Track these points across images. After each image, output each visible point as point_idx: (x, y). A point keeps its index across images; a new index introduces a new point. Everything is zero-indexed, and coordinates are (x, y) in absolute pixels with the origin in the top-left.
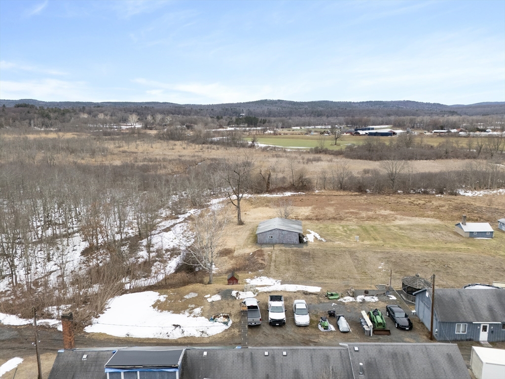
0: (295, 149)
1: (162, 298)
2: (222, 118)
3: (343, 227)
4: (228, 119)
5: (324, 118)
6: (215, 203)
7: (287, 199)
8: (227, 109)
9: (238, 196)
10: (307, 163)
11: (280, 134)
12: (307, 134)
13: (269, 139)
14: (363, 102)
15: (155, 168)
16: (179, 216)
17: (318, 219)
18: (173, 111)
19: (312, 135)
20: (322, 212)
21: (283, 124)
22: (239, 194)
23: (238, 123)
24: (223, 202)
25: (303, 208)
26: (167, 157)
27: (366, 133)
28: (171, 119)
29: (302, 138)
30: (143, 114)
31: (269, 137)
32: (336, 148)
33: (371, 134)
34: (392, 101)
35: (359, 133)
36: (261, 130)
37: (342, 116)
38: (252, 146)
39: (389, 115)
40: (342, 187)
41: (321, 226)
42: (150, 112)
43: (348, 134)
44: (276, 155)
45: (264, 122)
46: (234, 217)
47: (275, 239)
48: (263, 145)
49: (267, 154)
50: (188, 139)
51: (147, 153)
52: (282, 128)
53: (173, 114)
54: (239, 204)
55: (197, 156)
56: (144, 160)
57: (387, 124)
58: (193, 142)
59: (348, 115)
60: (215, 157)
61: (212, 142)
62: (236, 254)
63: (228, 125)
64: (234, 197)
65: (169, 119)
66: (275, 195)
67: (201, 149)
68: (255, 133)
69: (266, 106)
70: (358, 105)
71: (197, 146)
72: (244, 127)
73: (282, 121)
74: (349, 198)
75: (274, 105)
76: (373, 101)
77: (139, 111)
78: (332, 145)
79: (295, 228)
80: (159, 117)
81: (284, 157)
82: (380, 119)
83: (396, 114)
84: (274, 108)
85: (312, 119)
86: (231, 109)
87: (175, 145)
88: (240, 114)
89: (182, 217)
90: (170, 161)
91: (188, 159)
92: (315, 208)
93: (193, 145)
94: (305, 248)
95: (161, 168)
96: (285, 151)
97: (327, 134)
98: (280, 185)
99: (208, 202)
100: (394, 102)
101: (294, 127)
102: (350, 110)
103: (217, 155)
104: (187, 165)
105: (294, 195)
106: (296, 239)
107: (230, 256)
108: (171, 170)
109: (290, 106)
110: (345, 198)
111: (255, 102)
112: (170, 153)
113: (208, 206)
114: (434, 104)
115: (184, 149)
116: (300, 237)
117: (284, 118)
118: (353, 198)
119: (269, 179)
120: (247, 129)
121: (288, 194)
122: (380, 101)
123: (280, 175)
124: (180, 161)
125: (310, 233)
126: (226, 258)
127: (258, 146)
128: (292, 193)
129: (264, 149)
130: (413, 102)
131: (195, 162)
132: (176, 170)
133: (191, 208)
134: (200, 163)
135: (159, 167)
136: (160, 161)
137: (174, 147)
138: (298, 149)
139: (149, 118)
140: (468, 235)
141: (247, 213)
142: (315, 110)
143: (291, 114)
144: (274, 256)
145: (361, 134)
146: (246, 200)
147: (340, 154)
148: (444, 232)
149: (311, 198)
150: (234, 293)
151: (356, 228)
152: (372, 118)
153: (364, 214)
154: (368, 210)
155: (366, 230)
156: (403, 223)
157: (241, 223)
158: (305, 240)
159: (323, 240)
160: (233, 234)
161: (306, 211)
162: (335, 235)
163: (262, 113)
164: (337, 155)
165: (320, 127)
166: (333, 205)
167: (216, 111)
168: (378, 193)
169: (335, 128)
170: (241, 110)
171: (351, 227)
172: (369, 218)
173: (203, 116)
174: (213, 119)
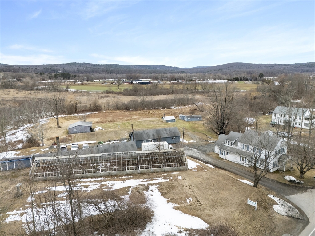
0: (94, 92)
1: (18, 152)
2: (44, 74)
3: (114, 124)
4: (49, 75)
5: (114, 75)
6: (43, 121)
7: (87, 116)
8: (47, 68)
10: (101, 98)
11: (86, 84)
12: (103, 83)
14: (137, 66)
16: (20, 128)
18: (4, 70)
19: (106, 84)
20: (105, 119)
21: (88, 78)
23: (56, 77)
24: (48, 120)
25: (95, 119)
26: (5, 99)
27: (137, 83)
28: (3, 75)
29: (100, 86)
31: (78, 86)
32: (118, 91)
33: (139, 83)
34: (152, 65)
36: (73, 81)
37: (125, 73)
38: (67, 91)
39: (151, 73)
40: (118, 108)
41: (103, 124)
43: (127, 84)
44: (82, 95)
45: (75, 77)
46: (54, 125)
47: (78, 130)
48: (74, 90)
49: (76, 95)
50: (19, 88)
52: (87, 80)
55: (27, 97)
57: (150, 78)
58: (23, 89)
59: (128, 73)
60: (41, 97)
61: (38, 89)
63: (49, 78)
65: (1, 75)
66: (80, 115)
67: (30, 93)
68: (68, 83)
69: (76, 66)
71: (27, 92)
72: (61, 80)
73: (87, 76)
74: (121, 113)
75: (81, 66)
76: (143, 65)
78: (116, 89)
79: (88, 125)
81: (87, 96)
82: (146, 75)
83: (155, 72)
84: (81, 68)
85: (107, 75)
86: (51, 68)
87: (9, 91)
88: (57, 71)
90: (7, 101)
91: (21, 99)
92: (102, 118)
93: (24, 91)
94: (93, 133)
96: (88, 93)
97: (115, 84)
98: (83, 109)
99: (38, 120)
100: (154, 66)
101: (95, 80)
102: (129, 70)
104: (21, 102)
105: (91, 114)
106: (89, 130)
108: (9, 106)
109: (92, 67)
110: (118, 113)
111: (68, 64)
112: (6, 97)
113: (38, 122)
114: (174, 67)
115: (17, 93)
116: (91, 129)
117: (88, 74)
118: (123, 113)
119: (76, 106)
120: (63, 81)
121: (88, 113)
122: (146, 65)
123: (84, 105)
124: (15, 101)
125: (97, 128)
126: (51, 141)
127: (71, 91)
129: (74, 92)
131: (26, 101)
133: (27, 124)
134: (30, 102)
137: (9, 93)
138: (97, 92)
140: (166, 121)
141: (63, 123)
142: (108, 70)
143: (93, 71)
144: (77, 136)
145: (134, 83)
146: (62, 117)
147: (120, 94)
148: (157, 122)
149: (101, 114)
150: (55, 146)
151: (120, 123)
152: (142, 75)
153: (126, 119)
154: (128, 117)
155: (124, 124)
156: (142, 120)
157: (59, 127)
158: (94, 130)
159: (103, 129)
160: (55, 132)
161: (97, 120)
162: (110, 127)
163: (73, 71)
164: (118, 94)
165: (111, 80)
166: (111, 116)
167: (39, 69)
168: (135, 110)
169: (120, 80)
170: (58, 69)
171: (118, 124)
172: (127, 120)
173: (29, 73)
174: (37, 74)
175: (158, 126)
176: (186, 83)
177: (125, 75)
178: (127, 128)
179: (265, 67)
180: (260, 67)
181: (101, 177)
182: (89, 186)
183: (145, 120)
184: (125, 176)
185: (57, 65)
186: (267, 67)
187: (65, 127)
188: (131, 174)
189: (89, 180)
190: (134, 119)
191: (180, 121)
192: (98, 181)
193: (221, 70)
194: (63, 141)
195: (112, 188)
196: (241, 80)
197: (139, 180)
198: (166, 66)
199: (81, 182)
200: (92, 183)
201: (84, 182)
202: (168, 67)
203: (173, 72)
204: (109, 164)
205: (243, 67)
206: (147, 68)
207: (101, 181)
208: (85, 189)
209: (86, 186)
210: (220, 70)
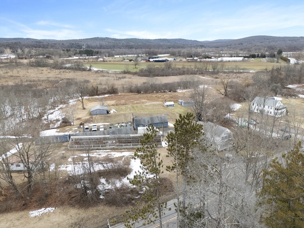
0: (114, 71)
1: (58, 130)
2: (70, 50)
3: (125, 107)
4: (74, 51)
5: (134, 50)
6: (72, 102)
7: (105, 98)
8: (73, 44)
9: (82, 98)
10: (118, 79)
11: (107, 61)
12: (122, 61)
13: (100, 65)
14: (156, 40)
15: (36, 86)
16: (56, 108)
17: (117, 105)
18: (35, 46)
19: (125, 62)
20: (119, 102)
21: (109, 54)
22: (82, 97)
23: (81, 53)
24: (76, 101)
25: (112, 101)
26: (40, 78)
27: (154, 60)
28: (35, 52)
29: (119, 64)
30: (13, 47)
31: (100, 64)
32: (134, 71)
33: (156, 61)
34: (172, 39)
35: (150, 61)
36: (96, 58)
37: (144, 48)
38: (90, 70)
39: (169, 48)
40: (131, 91)
41: (117, 107)
42: (18, 46)
43: (144, 61)
44: (103, 75)
45: (97, 53)
46: (80, 106)
47: (98, 113)
48: (96, 69)
49: (98, 75)
50: (50, 66)
51: (27, 76)
52: (108, 56)
53: (36, 47)
54: (82, 101)
55: (58, 77)
56: (27, 81)
57: (168, 54)
58: (54, 68)
59: (148, 48)
60: (68, 77)
61: (65, 68)
62: (82, 119)
63: (75, 55)
64: (81, 98)
65: (33, 52)
66: (100, 97)
67: (60, 73)
68: (91, 61)
69: (98, 41)
70: (153, 41)
71: (57, 70)
72: (85, 56)
73: (108, 52)
74: (133, 96)
75: (103, 41)
77: (11, 46)
78: (134, 68)
79: (105, 108)
80: (27, 50)
81: (107, 76)
82: (164, 50)
83: (174, 47)
84: (104, 43)
85: (127, 51)
86: (76, 44)
87: (43, 70)
88: (81, 47)
89: (57, 109)
90: (43, 81)
91: (53, 79)
92: (117, 101)
93: (54, 70)
94: (109, 115)
95: (38, 85)
96: (108, 73)
97: (133, 61)
98: (103, 92)
99: (68, 101)
100: (173, 39)
101: (116, 55)
102: (149, 45)
103: (69, 77)
104: (54, 83)
105: (109, 96)
106: (106, 112)
107: (81, 119)
108: (45, 86)
109: (114, 41)
110: (131, 96)
111: (91, 38)
112: (41, 76)
113: (68, 103)
114: (194, 41)
115: (49, 73)
116: (107, 111)
117: (109, 50)
118: (134, 96)
119: (97, 89)
120: (87, 57)
121: (106, 96)
122: (166, 39)
123: (104, 87)
124: (49, 81)
125: (112, 110)
126: (79, 121)
127: (93, 70)
128: (108, 95)
129: (97, 72)
130: (183, 39)
131: (58, 81)
132: (47, 86)
133: (60, 104)
134: (61, 82)
135: (37, 85)
136: (36, 81)
137: (42, 72)
138: (115, 71)
139: (19, 51)
140: (166, 106)
141: (87, 105)
142: (129, 44)
143: (114, 47)
144: (96, 118)
145: (151, 61)
146: (86, 99)
147: (136, 74)
148: (160, 106)
149: (117, 97)
150: (82, 126)
151: (130, 107)
152: (160, 50)
153: (135, 102)
154: (138, 100)
155: (133, 107)
156: (148, 104)
157: (84, 109)
158: (110, 112)
159: (116, 112)
160: (81, 113)
161: (113, 102)
162: (122, 110)
163: (96, 46)
164: (134, 75)
165: (130, 56)
166: (125, 99)
167: (65, 45)
168: (145, 93)
169: (139, 56)
170: (82, 44)
171: (128, 107)
172: (137, 103)
173: (57, 49)
174: (64, 51)
175: (159, 110)
176: (201, 61)
177: (144, 50)
178: (135, 111)
179: (290, 40)
180: (284, 40)
181: (108, 149)
182: (101, 154)
183: (151, 104)
184: (123, 149)
185: (81, 40)
186: (291, 40)
187: (88, 108)
188: (126, 149)
189: (101, 151)
190: (142, 102)
191: (178, 105)
192: (107, 152)
193: (242, 44)
194: (87, 121)
195: (114, 156)
196: (258, 56)
197: (130, 152)
198: (185, 40)
199: (96, 152)
200: (103, 153)
201: (98, 152)
202: (188, 41)
203: (192, 47)
204: (114, 142)
205: (266, 40)
206: (167, 42)
207: (108, 152)
208: (99, 156)
209: (100, 155)
210: (240, 44)
